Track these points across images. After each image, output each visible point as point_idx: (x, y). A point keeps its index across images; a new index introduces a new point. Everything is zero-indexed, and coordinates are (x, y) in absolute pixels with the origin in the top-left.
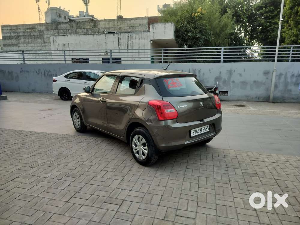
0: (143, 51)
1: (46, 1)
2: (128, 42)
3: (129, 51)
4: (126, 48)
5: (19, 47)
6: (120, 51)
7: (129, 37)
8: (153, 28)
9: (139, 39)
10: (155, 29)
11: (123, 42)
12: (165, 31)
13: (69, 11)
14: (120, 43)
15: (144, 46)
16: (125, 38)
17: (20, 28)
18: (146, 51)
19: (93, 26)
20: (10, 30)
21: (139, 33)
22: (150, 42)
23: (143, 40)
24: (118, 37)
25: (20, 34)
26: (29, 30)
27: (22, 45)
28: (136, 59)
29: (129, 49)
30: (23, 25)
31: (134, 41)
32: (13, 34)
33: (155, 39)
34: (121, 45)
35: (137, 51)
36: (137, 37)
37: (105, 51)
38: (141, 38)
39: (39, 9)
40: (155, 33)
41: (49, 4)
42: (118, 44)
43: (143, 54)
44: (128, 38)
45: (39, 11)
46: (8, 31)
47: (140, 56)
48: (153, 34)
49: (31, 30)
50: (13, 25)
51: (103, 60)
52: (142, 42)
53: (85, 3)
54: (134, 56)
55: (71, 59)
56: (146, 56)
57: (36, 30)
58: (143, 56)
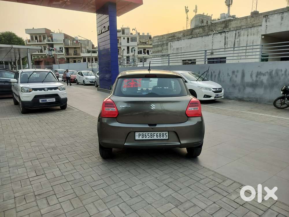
0: (251, 47)
1: (194, 10)
2: (235, 41)
3: (236, 49)
4: (233, 46)
5: (162, 53)
6: (226, 50)
7: (237, 34)
8: (266, 20)
9: (248, 35)
10: (269, 21)
11: (230, 41)
12: (282, 22)
13: (212, 15)
14: (226, 42)
15: (253, 42)
16: (232, 36)
17: (164, 38)
18: (255, 47)
19: (224, 26)
20: (158, 39)
21: (248, 29)
22: (261, 37)
23: (252, 36)
24: (225, 36)
25: (164, 43)
26: (170, 39)
27: (164, 51)
28: (242, 57)
29: (235, 46)
30: (167, 35)
31: (242, 38)
32: (159, 43)
33: (267, 33)
34: (227, 44)
35: (245, 48)
36: (246, 33)
37: (211, 51)
38: (250, 34)
39: (187, 18)
40: (268, 27)
41: (196, 12)
42: (224, 43)
43: (251, 51)
44: (235, 36)
45: (187, 20)
46: (157, 41)
47: (247, 54)
48: (265, 28)
49: (172, 38)
50: (161, 36)
51: (208, 61)
52: (251, 38)
53: (227, 5)
54: (240, 55)
55: (181, 61)
56: (254, 54)
57: (176, 37)
58: (251, 54)
